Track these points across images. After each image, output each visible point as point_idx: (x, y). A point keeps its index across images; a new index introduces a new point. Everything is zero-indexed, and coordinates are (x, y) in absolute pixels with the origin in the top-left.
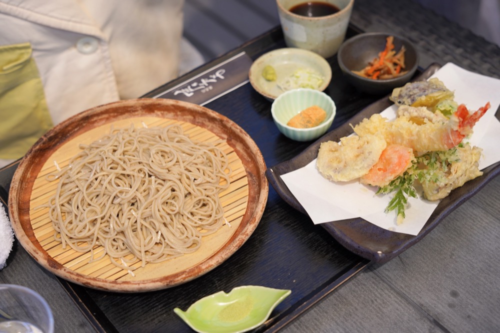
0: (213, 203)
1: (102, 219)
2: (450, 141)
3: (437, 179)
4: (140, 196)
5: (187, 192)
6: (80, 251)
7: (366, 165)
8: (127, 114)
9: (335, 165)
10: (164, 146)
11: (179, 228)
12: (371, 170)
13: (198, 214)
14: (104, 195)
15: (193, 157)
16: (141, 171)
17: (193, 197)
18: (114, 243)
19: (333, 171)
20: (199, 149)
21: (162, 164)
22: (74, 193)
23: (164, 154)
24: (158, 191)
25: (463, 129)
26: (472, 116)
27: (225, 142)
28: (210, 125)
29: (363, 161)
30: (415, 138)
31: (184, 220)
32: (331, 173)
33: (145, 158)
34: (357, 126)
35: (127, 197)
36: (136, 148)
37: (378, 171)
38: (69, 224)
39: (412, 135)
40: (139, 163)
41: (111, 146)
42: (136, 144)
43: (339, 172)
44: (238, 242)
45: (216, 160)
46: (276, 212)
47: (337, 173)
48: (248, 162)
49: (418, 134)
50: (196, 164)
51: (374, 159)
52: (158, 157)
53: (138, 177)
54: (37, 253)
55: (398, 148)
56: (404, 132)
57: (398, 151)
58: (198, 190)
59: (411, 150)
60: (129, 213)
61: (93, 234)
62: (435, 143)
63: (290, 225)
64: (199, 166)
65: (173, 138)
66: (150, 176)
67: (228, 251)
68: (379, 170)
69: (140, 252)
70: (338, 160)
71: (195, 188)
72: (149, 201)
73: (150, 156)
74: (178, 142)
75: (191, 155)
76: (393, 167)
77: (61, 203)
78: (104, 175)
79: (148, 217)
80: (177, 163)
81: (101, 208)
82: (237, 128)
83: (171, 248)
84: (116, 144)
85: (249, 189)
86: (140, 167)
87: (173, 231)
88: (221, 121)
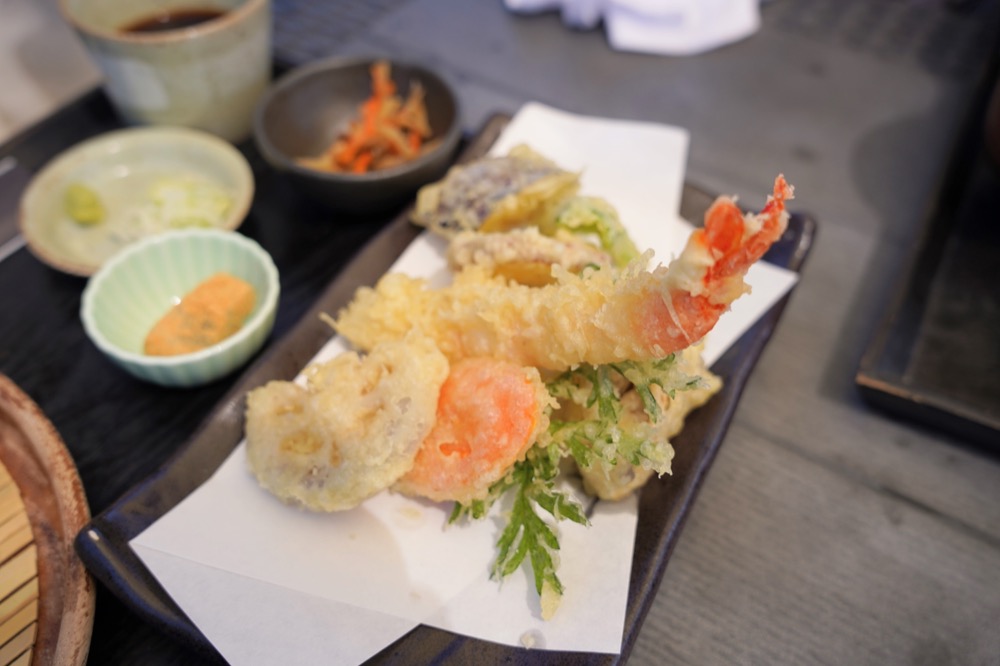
2: (670, 330)
3: (639, 452)
7: (401, 447)
9: (303, 460)
12: (420, 454)
19: (302, 481)
25: (720, 286)
26: (755, 237)
29: (390, 434)
30: (537, 330)
32: (298, 492)
34: (343, 313)
37: (442, 456)
39: (525, 325)
43: (321, 484)
47: (315, 487)
49: (545, 317)
51: (422, 421)
55: (489, 370)
56: (492, 318)
57: (490, 381)
59: (533, 373)
62: (613, 344)
68: (446, 449)
70: (310, 441)
76: (491, 437)
85: (40, 597)
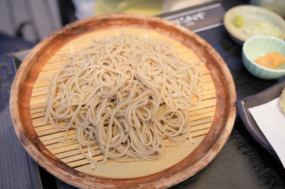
0: (183, 117)
1: (83, 106)
4: (120, 96)
5: (162, 102)
6: (58, 129)
8: (136, 25)
10: (154, 56)
11: (146, 134)
13: (167, 123)
14: (92, 85)
15: (176, 72)
16: (129, 72)
17: (167, 108)
18: (86, 131)
20: (182, 66)
21: (148, 71)
22: (71, 76)
23: (153, 62)
24: (137, 95)
27: (203, 64)
28: (195, 48)
31: (153, 127)
33: (135, 62)
35: (108, 93)
36: (132, 52)
38: (57, 102)
40: (130, 65)
41: (114, 45)
42: (132, 49)
44: (198, 168)
45: (194, 78)
46: (235, 137)
48: (219, 86)
50: (177, 78)
52: (147, 65)
53: (124, 77)
54: (16, 123)
58: (173, 102)
60: (106, 109)
61: (71, 118)
63: (248, 153)
64: (179, 81)
65: (165, 51)
66: (135, 79)
67: (186, 175)
69: (105, 147)
71: (171, 100)
72: (126, 103)
73: (140, 62)
74: (167, 55)
75: (175, 70)
77: (59, 81)
78: (96, 68)
79: (122, 117)
80: (162, 74)
81: (85, 96)
82: (217, 56)
83: (134, 151)
84: (118, 44)
85: (216, 111)
86: (129, 68)
87: (141, 136)
88: (205, 47)
